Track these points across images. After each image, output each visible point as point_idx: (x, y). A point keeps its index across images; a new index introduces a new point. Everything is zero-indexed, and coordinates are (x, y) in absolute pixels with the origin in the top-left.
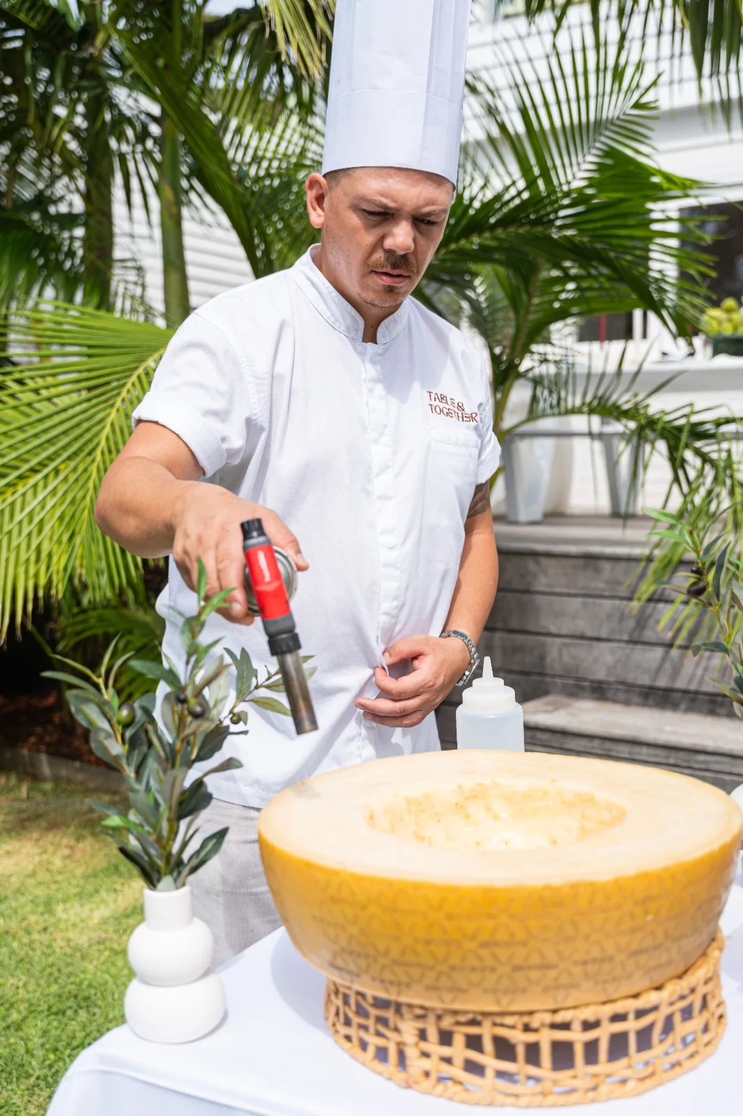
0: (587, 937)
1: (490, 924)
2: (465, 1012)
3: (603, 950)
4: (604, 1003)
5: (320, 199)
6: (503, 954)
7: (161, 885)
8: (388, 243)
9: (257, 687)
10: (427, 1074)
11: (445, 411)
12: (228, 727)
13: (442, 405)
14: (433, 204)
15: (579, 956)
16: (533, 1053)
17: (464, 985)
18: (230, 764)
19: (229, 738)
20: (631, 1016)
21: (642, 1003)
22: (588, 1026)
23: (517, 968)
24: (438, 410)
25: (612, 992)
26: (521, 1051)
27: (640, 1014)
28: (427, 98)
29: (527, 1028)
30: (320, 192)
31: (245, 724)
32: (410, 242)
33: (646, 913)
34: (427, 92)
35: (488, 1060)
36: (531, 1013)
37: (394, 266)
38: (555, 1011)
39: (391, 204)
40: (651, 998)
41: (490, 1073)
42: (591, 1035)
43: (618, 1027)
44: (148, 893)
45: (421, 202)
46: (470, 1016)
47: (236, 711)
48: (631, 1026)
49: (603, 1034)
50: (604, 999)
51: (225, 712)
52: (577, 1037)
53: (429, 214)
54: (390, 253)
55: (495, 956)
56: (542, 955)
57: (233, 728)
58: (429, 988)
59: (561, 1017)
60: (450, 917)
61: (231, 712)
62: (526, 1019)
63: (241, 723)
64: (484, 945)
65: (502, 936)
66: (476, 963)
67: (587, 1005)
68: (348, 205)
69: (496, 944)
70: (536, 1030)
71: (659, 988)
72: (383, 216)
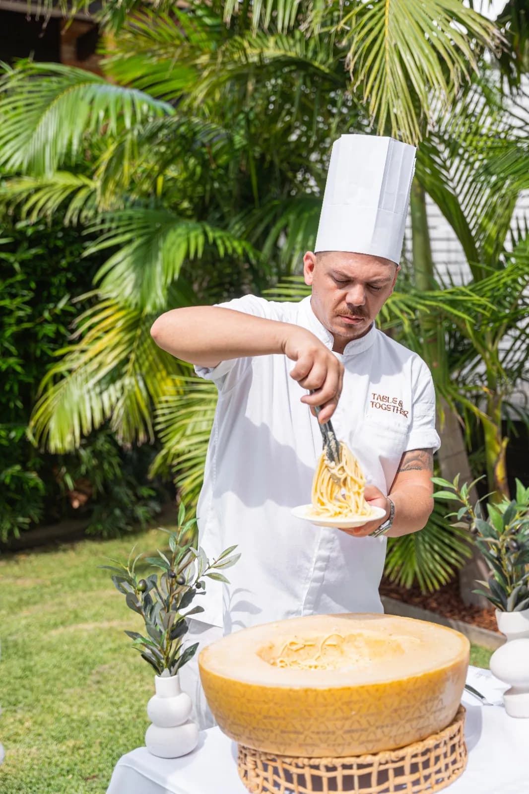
0: (316, 719)
1: (266, 706)
2: (270, 754)
3: (327, 727)
4: (337, 758)
5: (311, 268)
6: (275, 723)
7: (163, 674)
8: (349, 299)
9: (209, 568)
10: (258, 786)
11: (384, 406)
12: (195, 590)
13: (381, 403)
14: (379, 275)
15: (313, 729)
16: (301, 780)
17: (262, 738)
18: (199, 610)
19: (196, 596)
20: (355, 767)
21: (360, 761)
22: (329, 769)
23: (283, 732)
24: (378, 405)
25: (339, 751)
26: (295, 778)
27: (360, 767)
28: (378, 211)
29: (297, 766)
30: (311, 263)
31: (204, 588)
32: (361, 299)
33: (351, 710)
34: (379, 207)
35: (282, 782)
36: (298, 758)
37: (354, 313)
38: (310, 758)
39: (350, 275)
40: (369, 759)
41: (282, 788)
42: (332, 774)
43: (347, 772)
44: (156, 677)
45: (371, 274)
46: (273, 757)
47: (199, 581)
48: (355, 772)
49: (339, 774)
50: (336, 755)
51: (193, 582)
52: (325, 775)
53: (376, 282)
54: (349, 304)
55: (271, 724)
56: (293, 726)
57: (198, 591)
58: (249, 738)
59: (314, 762)
60: (249, 701)
61: (196, 582)
62: (295, 761)
63: (201, 588)
64: (265, 717)
65: (272, 713)
66: (263, 727)
67: (327, 757)
68: (325, 272)
69: (270, 717)
70: (303, 768)
71: (375, 754)
72: (346, 282)
